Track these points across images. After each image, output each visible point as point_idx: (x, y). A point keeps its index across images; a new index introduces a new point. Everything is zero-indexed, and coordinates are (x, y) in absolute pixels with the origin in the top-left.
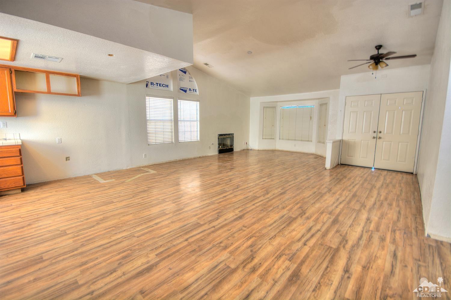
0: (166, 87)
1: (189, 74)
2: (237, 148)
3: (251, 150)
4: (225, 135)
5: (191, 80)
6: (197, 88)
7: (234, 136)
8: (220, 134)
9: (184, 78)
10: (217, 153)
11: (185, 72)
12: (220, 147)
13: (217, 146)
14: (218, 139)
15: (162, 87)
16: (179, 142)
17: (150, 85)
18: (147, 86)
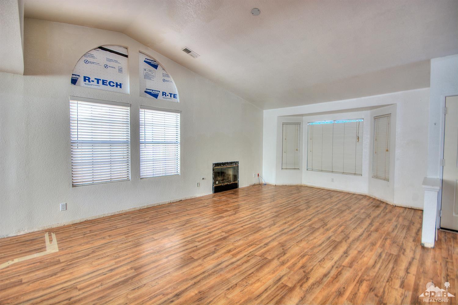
0: (117, 87)
1: (163, 69)
2: (243, 182)
3: (266, 185)
4: (224, 164)
5: (166, 78)
6: (177, 92)
7: (239, 165)
8: (217, 162)
9: (153, 74)
10: (212, 193)
11: (156, 67)
12: (217, 183)
13: (211, 181)
14: (213, 170)
15: (109, 87)
16: (141, 179)
17: (82, 82)
18: (73, 81)
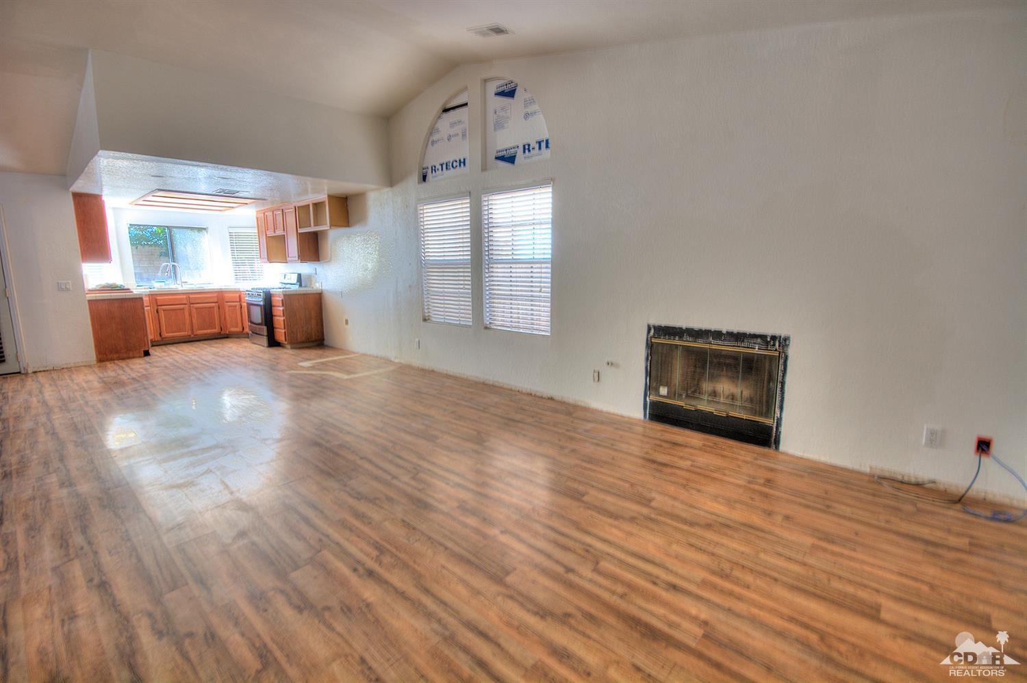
0: (460, 166)
1: (524, 91)
8: (663, 324)
9: (506, 116)
10: (642, 417)
11: (512, 94)
12: (664, 391)
13: (640, 379)
14: (649, 346)
15: (452, 171)
16: (486, 328)
17: (430, 176)
18: (424, 178)
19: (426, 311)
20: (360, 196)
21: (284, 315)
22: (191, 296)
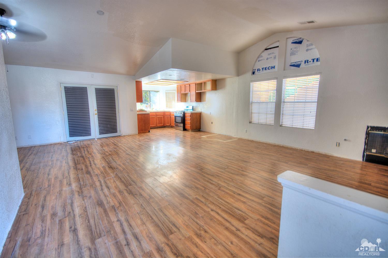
0: (272, 69)
1: (308, 41)
5: (310, 48)
9: (298, 49)
11: (301, 43)
12: (374, 151)
15: (268, 71)
16: (280, 126)
17: (256, 72)
18: (253, 73)
19: (250, 119)
20: (223, 80)
21: (190, 120)
22: (157, 113)
